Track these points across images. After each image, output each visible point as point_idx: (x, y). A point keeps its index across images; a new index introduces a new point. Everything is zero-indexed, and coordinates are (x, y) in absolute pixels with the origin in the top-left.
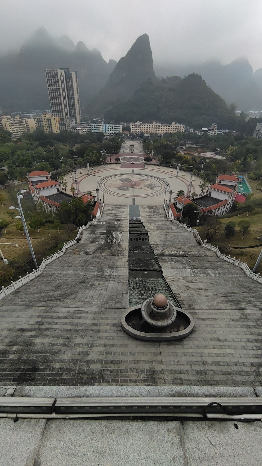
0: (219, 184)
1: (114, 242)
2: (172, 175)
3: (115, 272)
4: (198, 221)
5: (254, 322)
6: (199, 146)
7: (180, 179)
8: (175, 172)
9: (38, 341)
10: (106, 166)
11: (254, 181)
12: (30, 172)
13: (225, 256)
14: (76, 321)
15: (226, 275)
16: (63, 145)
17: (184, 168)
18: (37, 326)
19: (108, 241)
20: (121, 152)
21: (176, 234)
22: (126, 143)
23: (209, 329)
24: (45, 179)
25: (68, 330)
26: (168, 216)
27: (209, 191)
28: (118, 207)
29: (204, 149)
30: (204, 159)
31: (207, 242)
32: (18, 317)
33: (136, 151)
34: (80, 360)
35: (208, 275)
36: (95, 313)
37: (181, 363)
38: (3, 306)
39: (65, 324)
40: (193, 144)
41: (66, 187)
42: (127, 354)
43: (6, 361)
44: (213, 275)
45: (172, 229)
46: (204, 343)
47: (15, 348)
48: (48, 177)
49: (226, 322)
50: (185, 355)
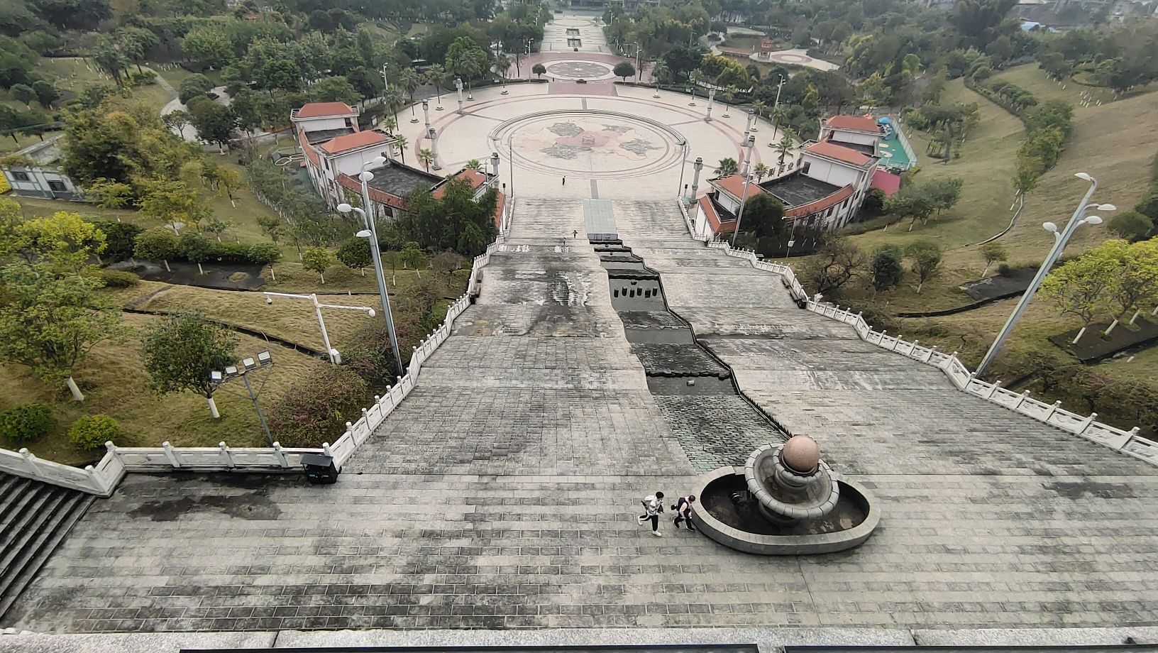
0: (829, 142)
1: (572, 300)
2: (692, 113)
3: (610, 382)
4: (791, 243)
5: (1027, 505)
6: (761, 30)
7: (715, 127)
8: (702, 105)
9: (481, 561)
10: (508, 88)
11: (921, 133)
12: (297, 105)
13: (885, 336)
14: (570, 510)
15: (902, 386)
16: (380, 26)
17: (729, 95)
18: (470, 526)
19: (555, 298)
20: (545, 46)
21: (735, 279)
22: (555, 22)
23: (915, 524)
24: (343, 125)
25: (554, 534)
26: (691, 229)
27: (805, 160)
28: (553, 204)
29: (777, 39)
30: (780, 71)
31: (821, 300)
32: (412, 501)
33: (586, 47)
34: (607, 608)
35: (856, 387)
36: (613, 487)
37: (866, 609)
38: (361, 473)
39: (543, 517)
40: (746, 24)
41: (404, 149)
42: (722, 589)
43: (415, 612)
44: (869, 388)
45: (718, 266)
46: (912, 559)
47: (428, 579)
48: (352, 121)
49: (955, 507)
50: (869, 589)
